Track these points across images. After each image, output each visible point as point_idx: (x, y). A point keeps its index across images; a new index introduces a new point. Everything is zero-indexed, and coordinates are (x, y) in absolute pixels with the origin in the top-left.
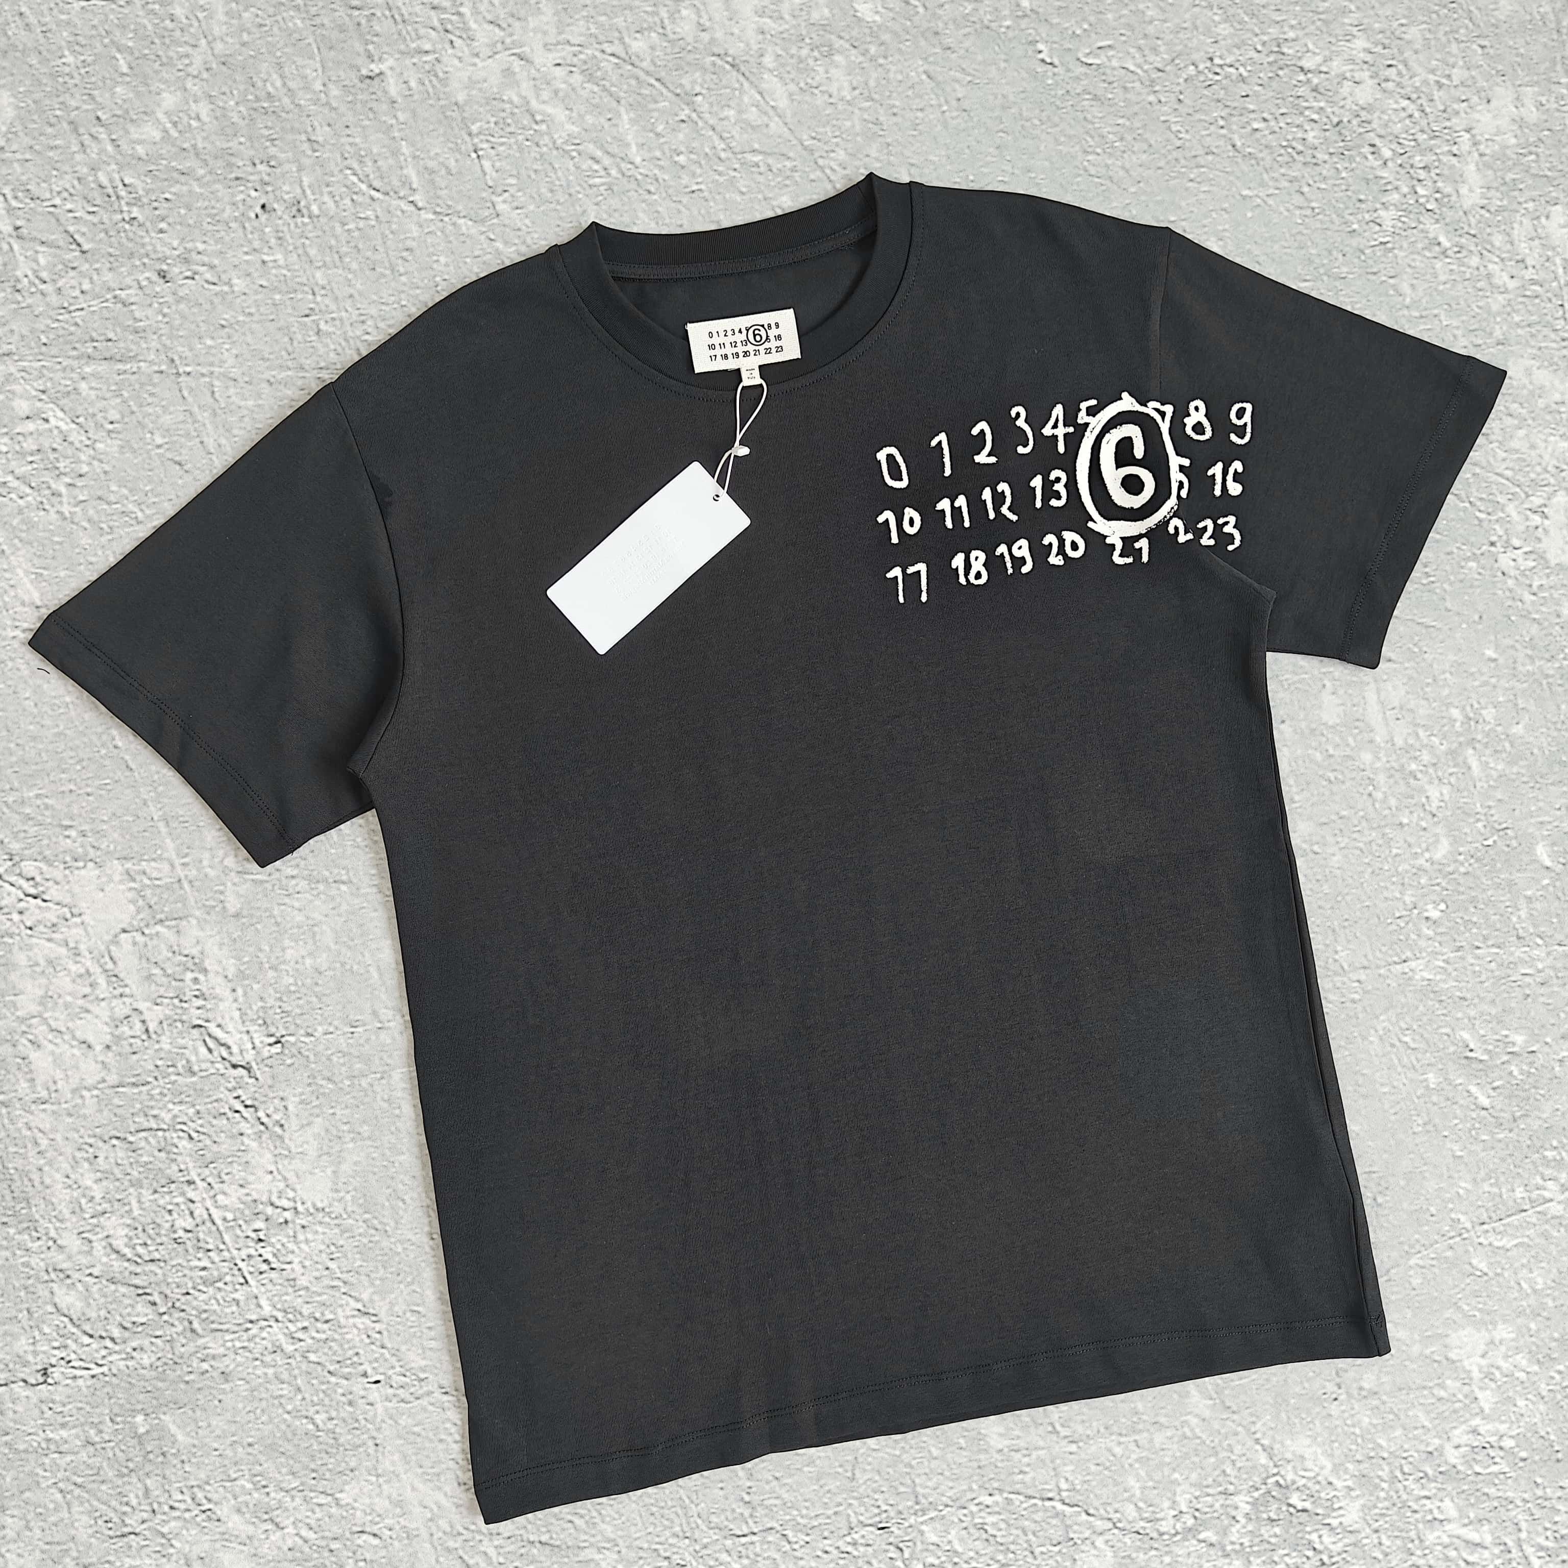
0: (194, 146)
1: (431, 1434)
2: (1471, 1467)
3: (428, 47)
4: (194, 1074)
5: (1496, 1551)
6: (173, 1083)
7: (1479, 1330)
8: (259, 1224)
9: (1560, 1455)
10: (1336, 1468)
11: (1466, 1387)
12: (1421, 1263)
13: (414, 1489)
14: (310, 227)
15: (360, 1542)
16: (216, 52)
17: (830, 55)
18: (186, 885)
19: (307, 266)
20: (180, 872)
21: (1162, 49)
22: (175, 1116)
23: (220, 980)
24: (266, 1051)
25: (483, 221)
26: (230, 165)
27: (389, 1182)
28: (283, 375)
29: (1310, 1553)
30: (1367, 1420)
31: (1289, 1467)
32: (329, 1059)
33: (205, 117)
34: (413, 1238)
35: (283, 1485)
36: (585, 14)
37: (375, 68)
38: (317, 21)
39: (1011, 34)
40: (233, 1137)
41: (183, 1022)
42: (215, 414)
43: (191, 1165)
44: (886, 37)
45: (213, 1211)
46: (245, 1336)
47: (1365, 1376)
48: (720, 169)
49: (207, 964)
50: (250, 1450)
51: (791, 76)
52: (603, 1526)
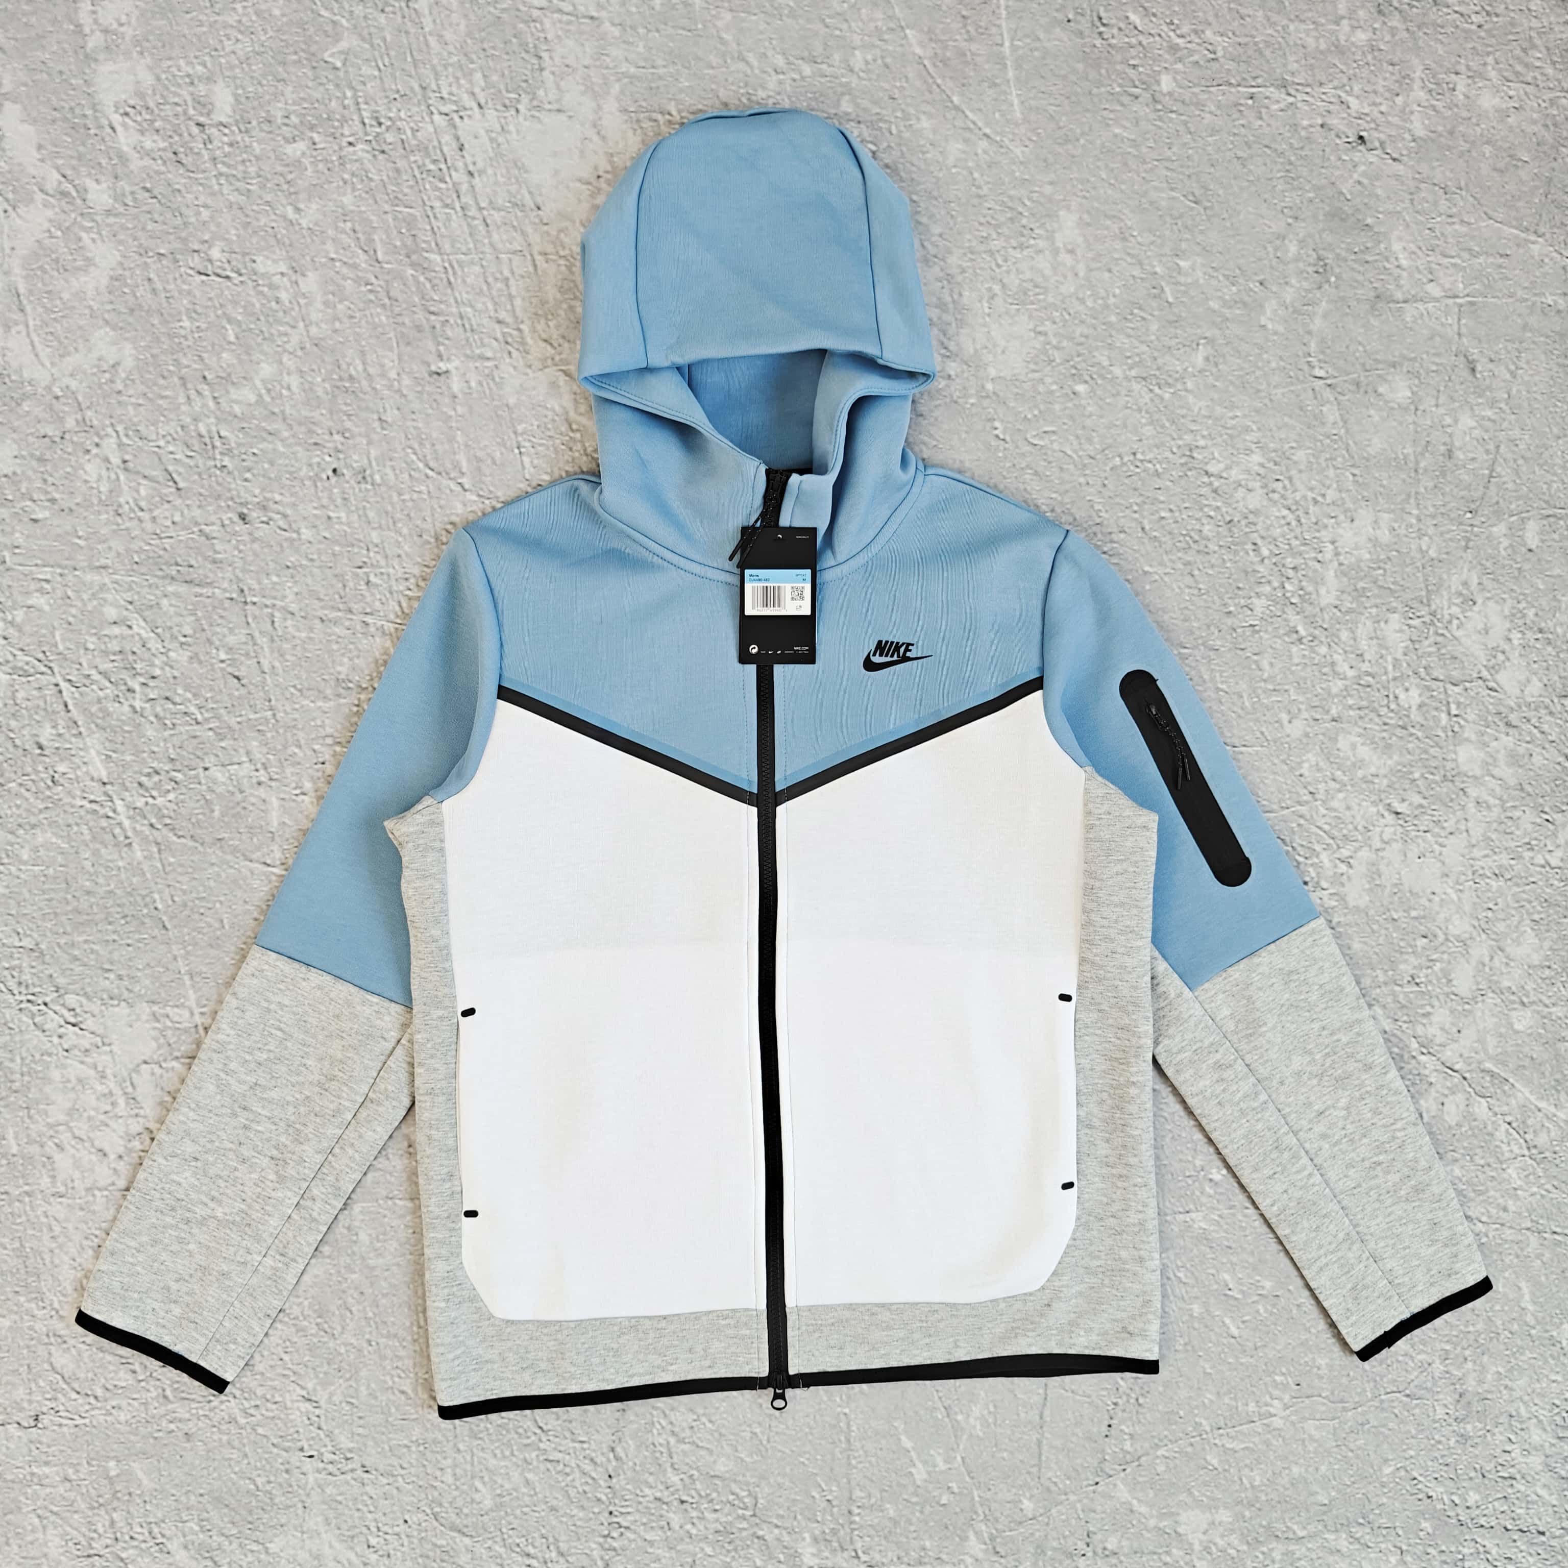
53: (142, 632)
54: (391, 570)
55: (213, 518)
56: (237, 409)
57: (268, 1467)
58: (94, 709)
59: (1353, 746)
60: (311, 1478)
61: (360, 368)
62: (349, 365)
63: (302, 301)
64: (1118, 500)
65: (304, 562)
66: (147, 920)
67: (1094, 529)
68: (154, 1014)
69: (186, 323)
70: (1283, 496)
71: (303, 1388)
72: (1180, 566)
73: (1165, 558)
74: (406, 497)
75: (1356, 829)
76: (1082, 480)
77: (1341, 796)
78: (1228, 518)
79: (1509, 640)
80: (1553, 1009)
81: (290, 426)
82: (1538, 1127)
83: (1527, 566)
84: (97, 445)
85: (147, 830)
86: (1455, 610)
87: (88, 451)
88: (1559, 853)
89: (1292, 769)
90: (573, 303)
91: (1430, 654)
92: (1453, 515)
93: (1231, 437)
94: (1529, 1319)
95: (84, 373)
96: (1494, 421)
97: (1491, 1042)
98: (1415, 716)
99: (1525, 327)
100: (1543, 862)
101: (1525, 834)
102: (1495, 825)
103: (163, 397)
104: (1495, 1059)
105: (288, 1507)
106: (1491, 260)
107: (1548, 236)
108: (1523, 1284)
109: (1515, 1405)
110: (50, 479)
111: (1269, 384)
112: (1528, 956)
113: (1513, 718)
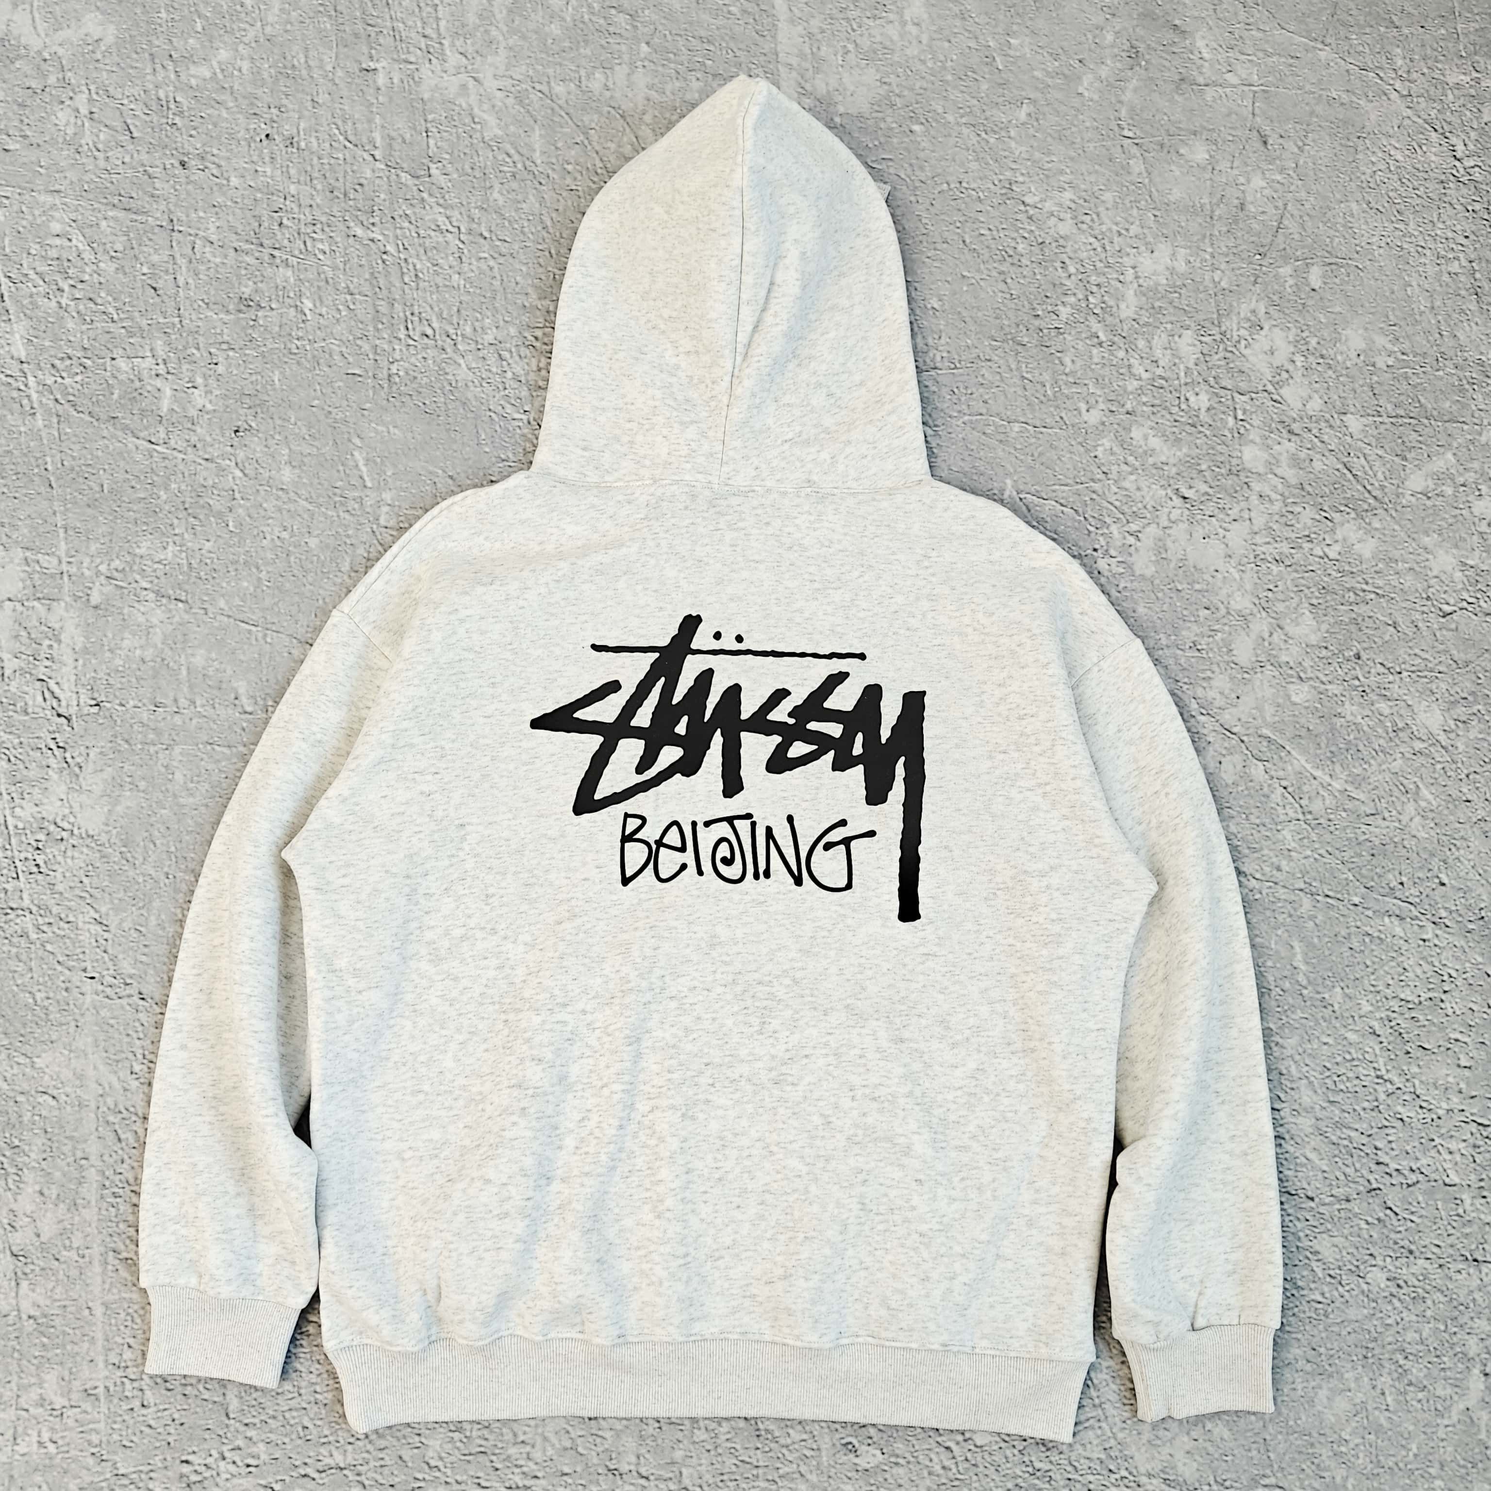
53: (80, 245)
54: (302, 216)
55: (158, 163)
56: (193, 82)
57: (49, 984)
58: (25, 302)
59: (1146, 437)
60: (88, 999)
61: (302, 60)
62: (293, 57)
63: (262, 7)
64: (942, 217)
65: (229, 203)
66: (36, 479)
67: (921, 238)
68: (26, 559)
69: (163, 15)
70: (1090, 227)
71: (96, 911)
72: (996, 275)
73: (982, 266)
74: (325, 161)
75: (1145, 507)
76: (913, 199)
77: (1133, 478)
78: (1040, 240)
79: (1293, 361)
80: (1329, 687)
81: (236, 99)
82: (1314, 794)
83: (1310, 302)
84: (71, 98)
85: (51, 404)
86: (1243, 332)
87: (63, 102)
88: (1337, 547)
89: (1087, 451)
90: (489, 28)
91: (1219, 367)
92: (1245, 255)
93: (1047, 177)
94: (1301, 978)
95: (72, 44)
96: (1282, 184)
97: (1269, 710)
98: (1203, 415)
99: (1312, 113)
100: (1321, 554)
101: (1305, 528)
102: (1276, 517)
103: (132, 67)
104: (1273, 727)
105: (62, 1024)
106: (1283, 60)
107: (1334, 46)
108: (1296, 944)
109: (1284, 1062)
110: (26, 121)
111: (1082, 139)
112: (1307, 635)
113: (1296, 427)
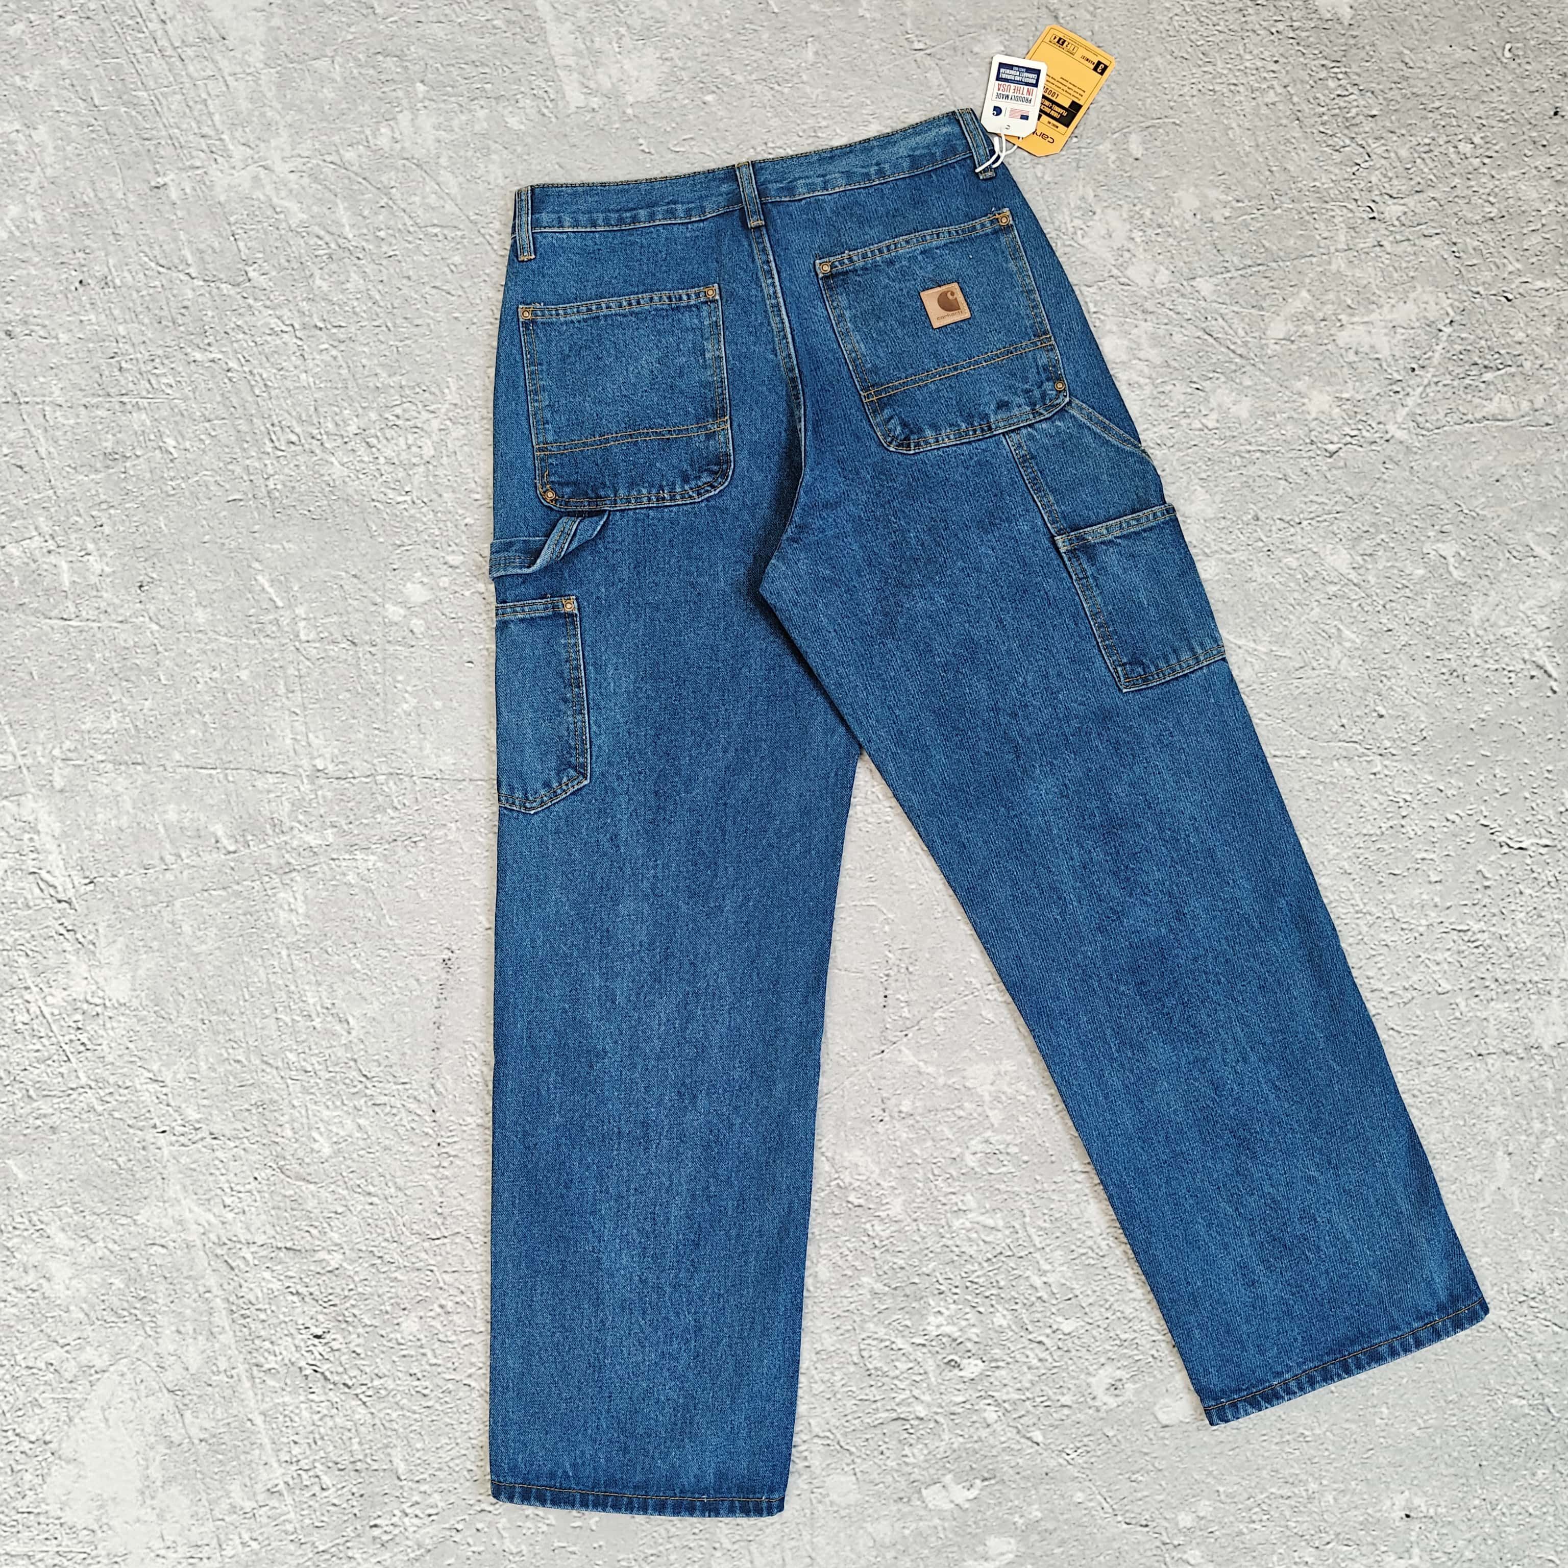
0: (31, 242)
1: (204, 1170)
2: (985, 1169)
3: (198, 164)
4: (30, 908)
5: (1007, 1232)
6: (14, 915)
7: (988, 1065)
8: (78, 1017)
9: (1053, 1158)
10: (883, 1172)
11: (980, 1109)
12: (943, 1015)
13: (190, 1211)
14: (114, 295)
15: (152, 1251)
16: (48, 175)
17: (488, 155)
18: (24, 770)
19: (112, 323)
20: (20, 761)
21: (730, 138)
22: (16, 940)
23: (49, 838)
24: (83, 889)
25: (238, 285)
26: (56, 254)
27: (173, 982)
28: (95, 401)
29: (865, 1239)
30: (905, 1135)
31: (847, 1172)
32: (129, 893)
33: (39, 222)
34: (191, 1024)
35: (96, 1210)
36: (311, 135)
37: (161, 181)
38: (119, 150)
39: (619, 133)
40: (58, 953)
41: (21, 870)
42: (46, 430)
43: (27, 975)
44: (529, 140)
45: (44, 1008)
46: (68, 1100)
47: (904, 1102)
48: (410, 239)
49: (40, 827)
50: (71, 1184)
51: (462, 170)
52: (332, 1234)
